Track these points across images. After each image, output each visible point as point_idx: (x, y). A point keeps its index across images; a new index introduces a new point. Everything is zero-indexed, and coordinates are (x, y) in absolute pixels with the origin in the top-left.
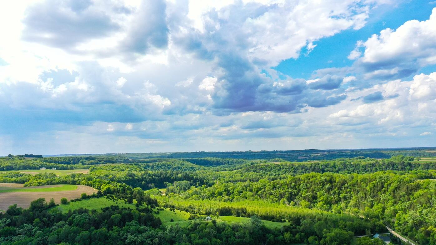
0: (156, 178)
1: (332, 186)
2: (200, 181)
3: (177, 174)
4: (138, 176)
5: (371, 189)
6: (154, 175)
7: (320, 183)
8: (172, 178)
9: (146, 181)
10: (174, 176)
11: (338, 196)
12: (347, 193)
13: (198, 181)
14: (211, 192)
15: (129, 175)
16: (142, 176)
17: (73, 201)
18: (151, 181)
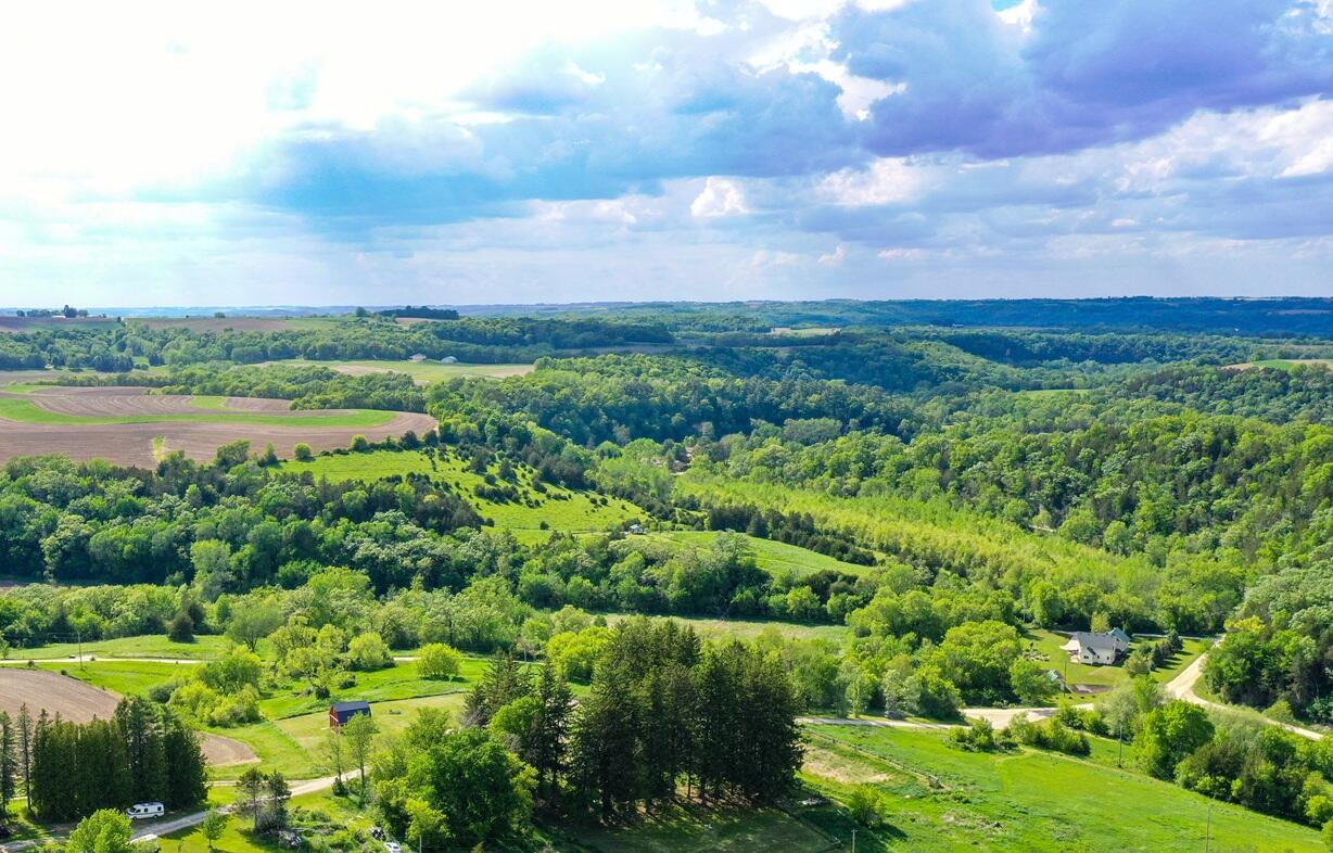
0: (728, 404)
2: (886, 422)
3: (807, 394)
4: (662, 395)
5: (1314, 486)
6: (722, 392)
8: (783, 407)
9: (688, 414)
10: (792, 401)
12: (1244, 494)
13: (878, 424)
15: (630, 391)
16: (676, 396)
17: (327, 454)
18: (704, 415)
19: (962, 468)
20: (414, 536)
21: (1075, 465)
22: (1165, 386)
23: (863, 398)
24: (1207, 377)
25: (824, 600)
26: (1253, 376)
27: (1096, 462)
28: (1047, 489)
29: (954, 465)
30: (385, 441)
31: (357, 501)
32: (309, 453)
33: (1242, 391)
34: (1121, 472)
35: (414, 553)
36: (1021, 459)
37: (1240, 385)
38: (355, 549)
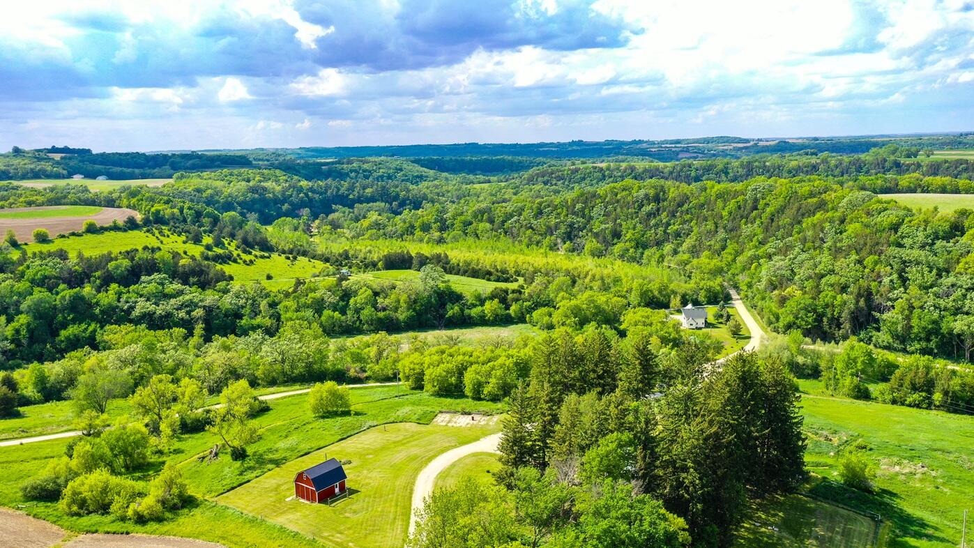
0: (317, 196)
1: (658, 210)
2: (414, 203)
3: (364, 188)
4: (274, 193)
5: (730, 213)
6: (311, 189)
7: (634, 203)
8: (351, 197)
9: (291, 204)
10: (356, 193)
11: (665, 232)
12: (684, 222)
13: (410, 204)
14: (407, 225)
15: (253, 190)
16: (283, 192)
17: (63, 236)
18: (303, 205)
19: (504, 222)
20: (180, 293)
21: (574, 213)
22: (546, 178)
23: (398, 189)
24: (566, 172)
25: (508, 308)
26: (588, 171)
27: (587, 211)
28: (563, 229)
29: (498, 221)
30: (112, 224)
31: (123, 269)
32: (47, 236)
33: (584, 179)
34: (604, 215)
35: (187, 306)
36: (540, 213)
37: (583, 176)
38: (132, 308)
